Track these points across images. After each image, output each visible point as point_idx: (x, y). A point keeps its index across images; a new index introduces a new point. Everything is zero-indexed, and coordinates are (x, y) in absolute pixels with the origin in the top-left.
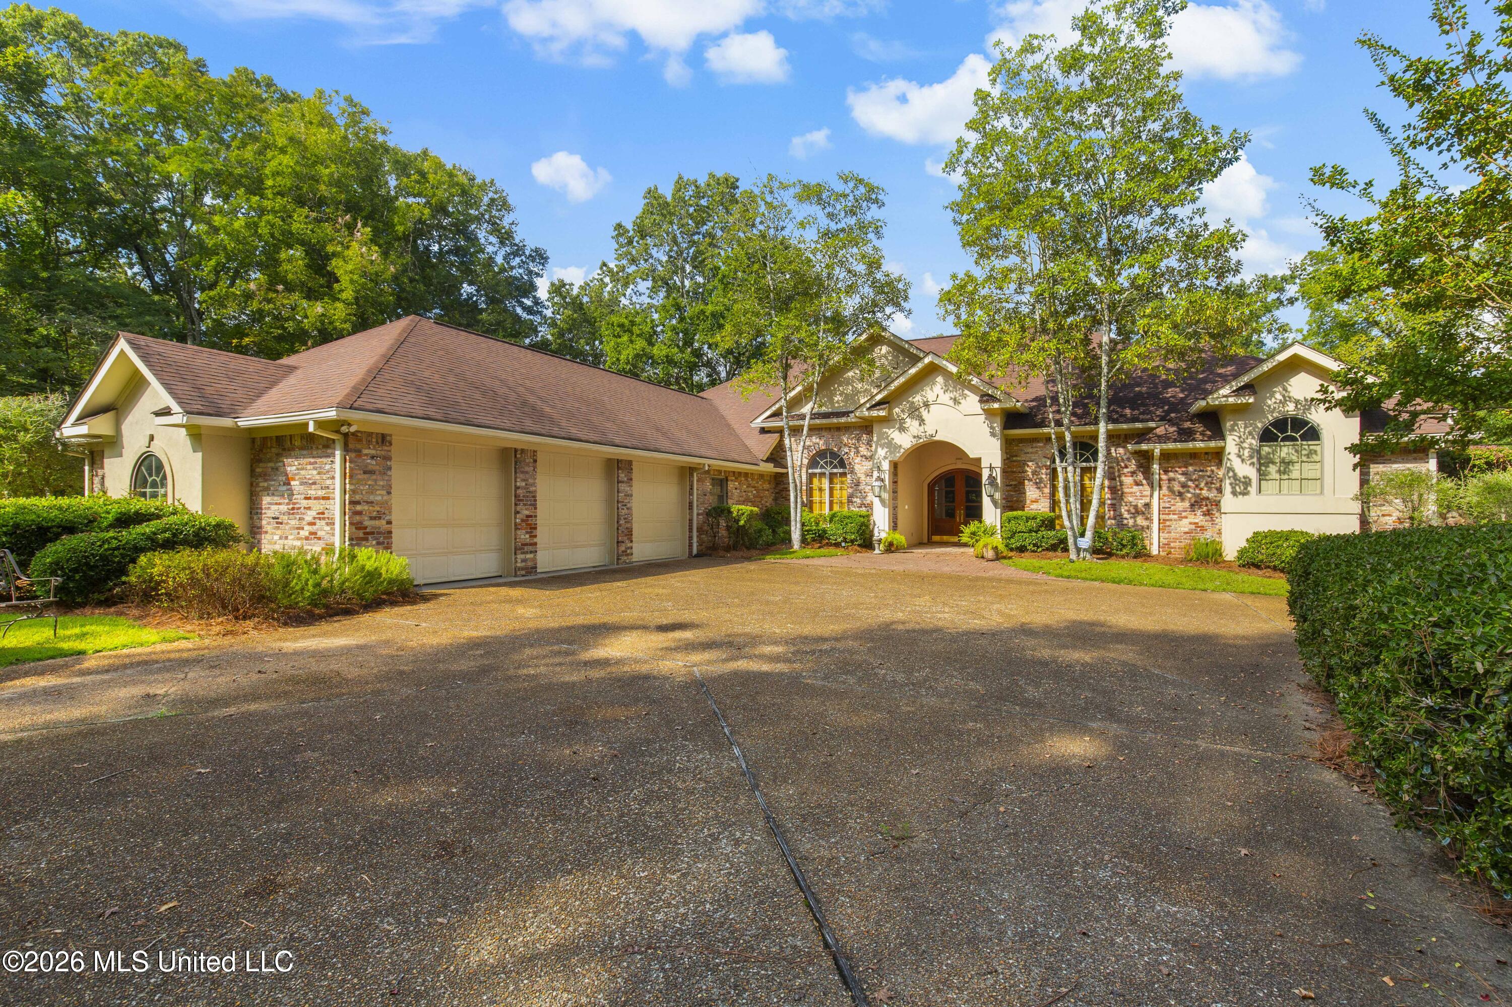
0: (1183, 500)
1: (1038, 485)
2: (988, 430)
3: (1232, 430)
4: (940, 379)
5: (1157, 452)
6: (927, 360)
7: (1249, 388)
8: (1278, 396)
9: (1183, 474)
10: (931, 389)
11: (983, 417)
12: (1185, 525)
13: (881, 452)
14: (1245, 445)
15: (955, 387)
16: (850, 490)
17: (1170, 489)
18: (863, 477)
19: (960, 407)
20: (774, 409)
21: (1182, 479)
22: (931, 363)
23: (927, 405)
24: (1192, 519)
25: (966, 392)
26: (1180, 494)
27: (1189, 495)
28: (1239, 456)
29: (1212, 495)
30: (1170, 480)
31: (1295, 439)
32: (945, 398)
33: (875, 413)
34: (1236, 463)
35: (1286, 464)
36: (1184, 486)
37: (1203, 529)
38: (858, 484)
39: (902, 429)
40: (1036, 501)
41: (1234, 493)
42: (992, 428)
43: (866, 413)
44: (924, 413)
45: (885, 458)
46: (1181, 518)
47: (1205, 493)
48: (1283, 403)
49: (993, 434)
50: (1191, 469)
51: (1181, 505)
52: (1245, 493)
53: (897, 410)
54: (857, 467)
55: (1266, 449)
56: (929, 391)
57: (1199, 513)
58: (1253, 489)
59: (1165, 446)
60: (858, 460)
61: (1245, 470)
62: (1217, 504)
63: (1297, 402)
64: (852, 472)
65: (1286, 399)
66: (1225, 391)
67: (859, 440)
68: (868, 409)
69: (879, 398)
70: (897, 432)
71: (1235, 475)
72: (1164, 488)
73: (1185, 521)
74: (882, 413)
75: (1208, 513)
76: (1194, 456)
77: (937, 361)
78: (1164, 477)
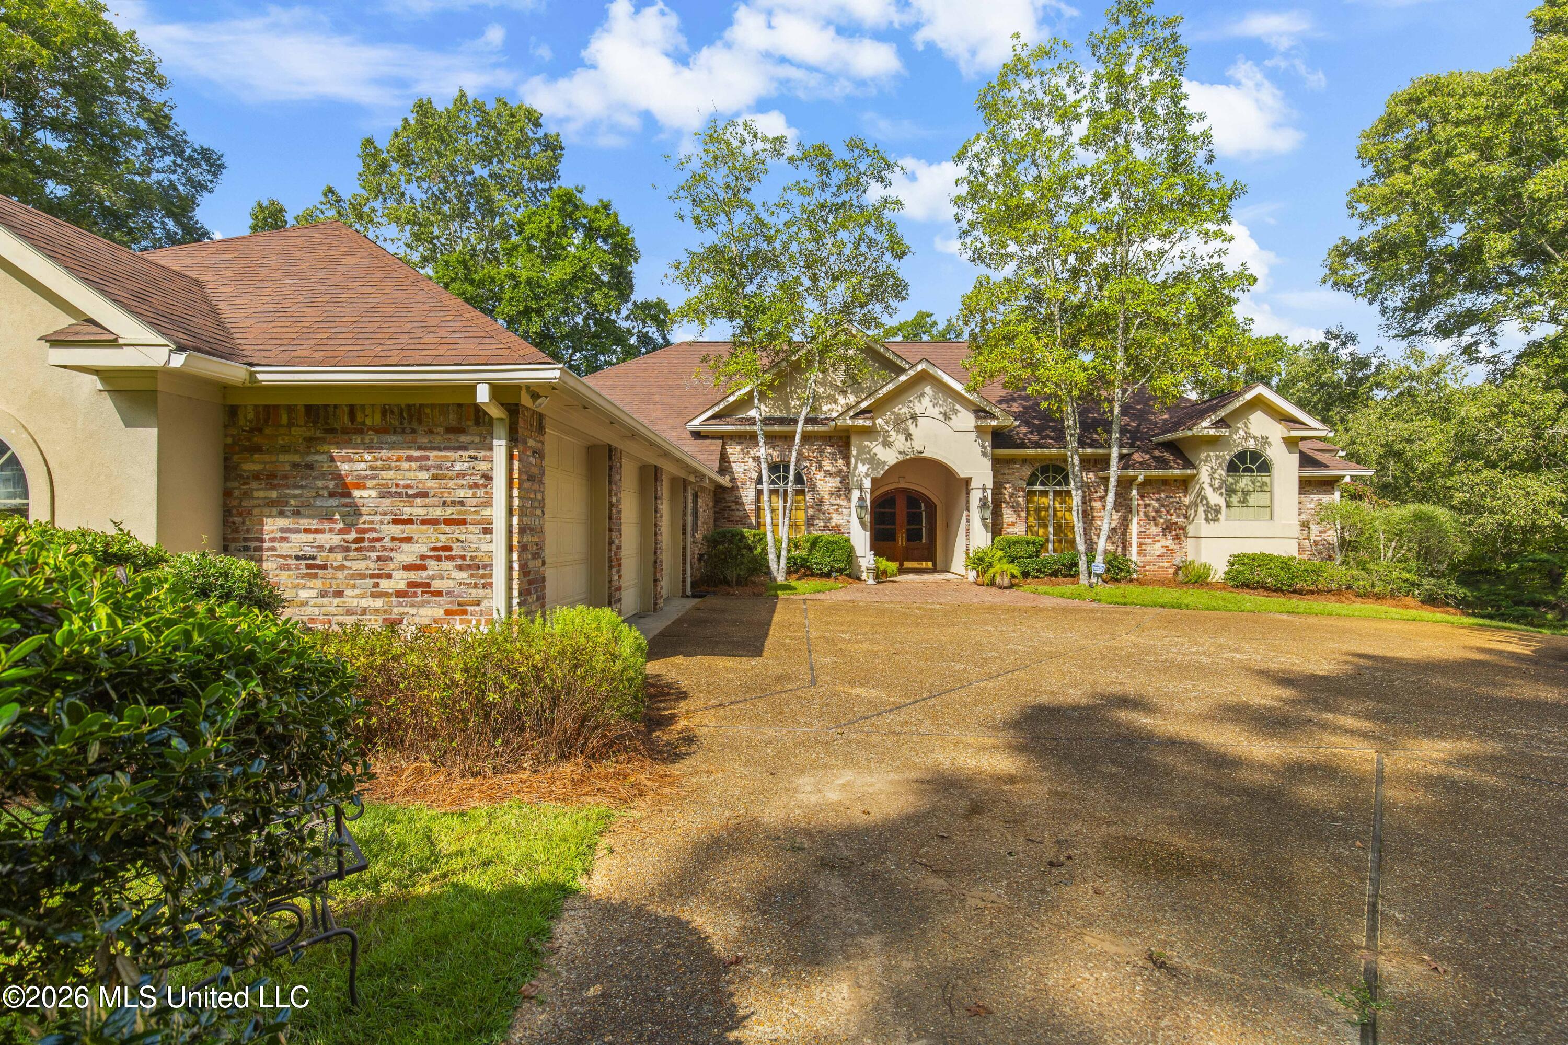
0: (1156, 525)
1: (1016, 508)
2: (980, 449)
3: (1206, 461)
4: (928, 390)
5: (1141, 478)
6: (920, 367)
7: (1221, 423)
8: (1242, 433)
9: (1157, 500)
10: (920, 401)
11: (974, 434)
12: (1157, 549)
13: (862, 469)
14: (1216, 476)
15: (945, 401)
16: (810, 511)
17: (1147, 516)
18: (827, 496)
19: (952, 423)
20: (716, 409)
21: (1156, 505)
22: (924, 371)
23: (914, 417)
24: (1164, 542)
25: (958, 407)
26: (1154, 519)
27: (1162, 521)
28: (1211, 486)
29: (1181, 520)
30: (1146, 506)
31: (1252, 471)
32: (935, 412)
33: (860, 422)
34: (1208, 492)
35: (1246, 493)
36: (1157, 511)
37: (1172, 552)
38: (821, 503)
39: (887, 444)
40: (1013, 525)
41: (1207, 520)
42: (983, 447)
43: (849, 422)
44: (912, 428)
45: (867, 475)
46: (1155, 542)
47: (1174, 518)
48: (1245, 439)
49: (984, 454)
50: (1163, 495)
51: (1154, 530)
52: (1216, 520)
53: (879, 421)
54: (820, 484)
55: (1230, 480)
56: (917, 404)
57: (1169, 537)
58: (1222, 517)
59: (1148, 473)
60: (821, 475)
61: (1215, 499)
62: (1184, 528)
63: (1255, 438)
64: (813, 489)
65: (1247, 436)
66: (1205, 424)
67: (821, 452)
68: (852, 418)
69: (864, 405)
70: (880, 447)
71: (1208, 502)
72: (1141, 513)
73: (1158, 545)
74: (868, 423)
75: (1177, 537)
76: (1165, 483)
77: (932, 370)
78: (1141, 502)
